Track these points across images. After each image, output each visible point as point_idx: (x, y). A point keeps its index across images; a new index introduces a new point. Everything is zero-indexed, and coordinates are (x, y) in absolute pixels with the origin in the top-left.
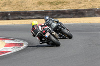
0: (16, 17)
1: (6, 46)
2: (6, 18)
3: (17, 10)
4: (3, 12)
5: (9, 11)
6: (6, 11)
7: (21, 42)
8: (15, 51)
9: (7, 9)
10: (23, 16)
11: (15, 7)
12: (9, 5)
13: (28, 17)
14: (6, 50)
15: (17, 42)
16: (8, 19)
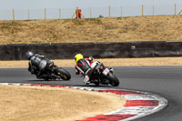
0: (147, 53)
1: (127, 105)
2: (127, 53)
3: (147, 39)
4: (122, 44)
5: (132, 40)
6: (128, 41)
7: (155, 98)
8: (143, 114)
9: (130, 38)
10: (158, 50)
11: (145, 34)
12: (134, 29)
13: (167, 53)
14: (126, 113)
15: (147, 99)
16: (131, 57)
